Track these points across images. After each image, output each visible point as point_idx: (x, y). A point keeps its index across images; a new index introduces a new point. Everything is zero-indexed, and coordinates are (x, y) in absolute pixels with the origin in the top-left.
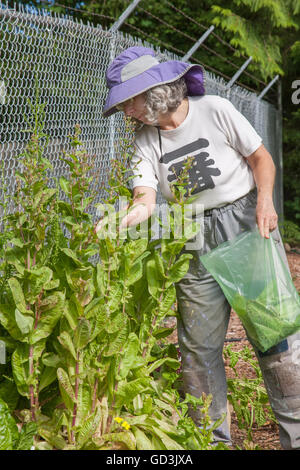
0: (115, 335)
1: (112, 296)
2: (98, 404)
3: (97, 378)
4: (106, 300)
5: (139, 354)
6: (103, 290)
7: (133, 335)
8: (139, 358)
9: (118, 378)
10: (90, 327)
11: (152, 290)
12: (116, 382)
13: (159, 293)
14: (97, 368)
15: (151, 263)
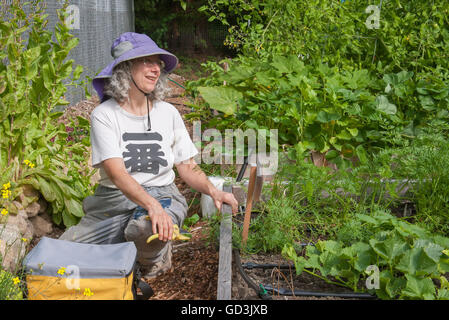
0: (22, 114)
1: (19, 88)
2: (12, 161)
3: (10, 144)
4: (15, 90)
5: (38, 128)
6: (12, 83)
7: (34, 115)
8: (39, 131)
9: (25, 143)
10: (5, 108)
11: (47, 85)
12: (24, 147)
13: (52, 87)
14: (10, 137)
15: (45, 66)
